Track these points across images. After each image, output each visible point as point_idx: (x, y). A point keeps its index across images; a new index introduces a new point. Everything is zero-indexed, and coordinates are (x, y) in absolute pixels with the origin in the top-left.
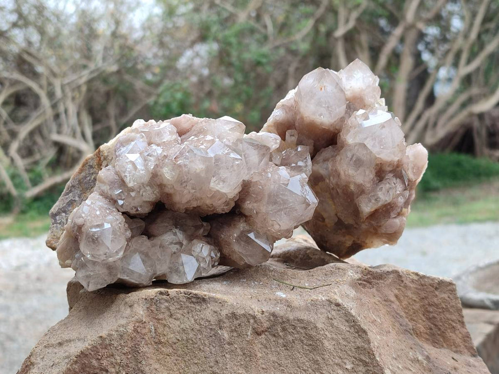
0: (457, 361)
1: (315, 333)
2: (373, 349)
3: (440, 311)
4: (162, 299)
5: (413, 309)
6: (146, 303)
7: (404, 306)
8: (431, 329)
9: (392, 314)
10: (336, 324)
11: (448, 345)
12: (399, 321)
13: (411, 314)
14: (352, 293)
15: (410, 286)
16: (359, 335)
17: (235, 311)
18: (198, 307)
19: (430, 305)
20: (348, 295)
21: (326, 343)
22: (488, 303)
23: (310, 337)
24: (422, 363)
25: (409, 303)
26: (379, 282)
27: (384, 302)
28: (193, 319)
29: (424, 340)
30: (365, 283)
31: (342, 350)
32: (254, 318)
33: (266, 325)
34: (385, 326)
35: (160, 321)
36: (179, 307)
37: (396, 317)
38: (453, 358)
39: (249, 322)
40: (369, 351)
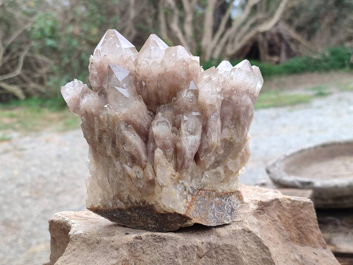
0: (317, 255)
1: (236, 253)
2: (273, 259)
3: (305, 222)
4: (138, 242)
5: (288, 223)
6: (128, 246)
7: (283, 222)
8: (299, 235)
9: (278, 229)
10: (249, 245)
11: (309, 243)
12: (282, 234)
13: (287, 226)
14: (255, 220)
15: (286, 209)
16: (263, 251)
17: (185, 245)
18: (161, 245)
19: (298, 219)
20: (253, 223)
21: (244, 259)
22: (298, 184)
23: (233, 256)
24: (299, 261)
25: (286, 220)
26: (267, 208)
27: (272, 223)
28: (158, 253)
29: (295, 242)
30: (260, 211)
31: (253, 262)
32: (198, 248)
33: (205, 251)
34: (276, 239)
35: (138, 257)
36: (148, 246)
37: (280, 231)
38: (314, 253)
39: (194, 250)
40: (271, 260)
